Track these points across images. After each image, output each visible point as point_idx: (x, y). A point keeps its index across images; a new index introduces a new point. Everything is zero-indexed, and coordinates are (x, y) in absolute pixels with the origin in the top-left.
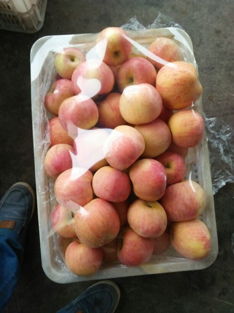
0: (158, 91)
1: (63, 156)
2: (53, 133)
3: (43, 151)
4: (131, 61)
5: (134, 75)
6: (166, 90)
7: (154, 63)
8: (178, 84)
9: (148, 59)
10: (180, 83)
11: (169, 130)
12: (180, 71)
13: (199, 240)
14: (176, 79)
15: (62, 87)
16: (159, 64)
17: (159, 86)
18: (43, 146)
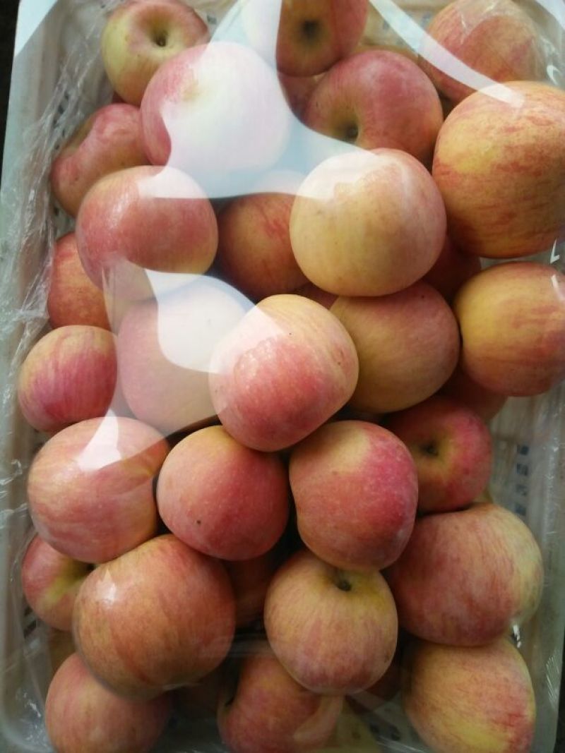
0: (438, 183)
1: (74, 372)
2: (62, 286)
3: (19, 341)
4: (356, 61)
5: (361, 115)
6: (467, 182)
7: (439, 79)
8: (515, 167)
9: (421, 63)
10: (522, 163)
11: (455, 328)
12: (531, 119)
13: (496, 722)
14: (509, 148)
15: (110, 130)
16: (458, 83)
17: (446, 166)
18: (22, 327)
